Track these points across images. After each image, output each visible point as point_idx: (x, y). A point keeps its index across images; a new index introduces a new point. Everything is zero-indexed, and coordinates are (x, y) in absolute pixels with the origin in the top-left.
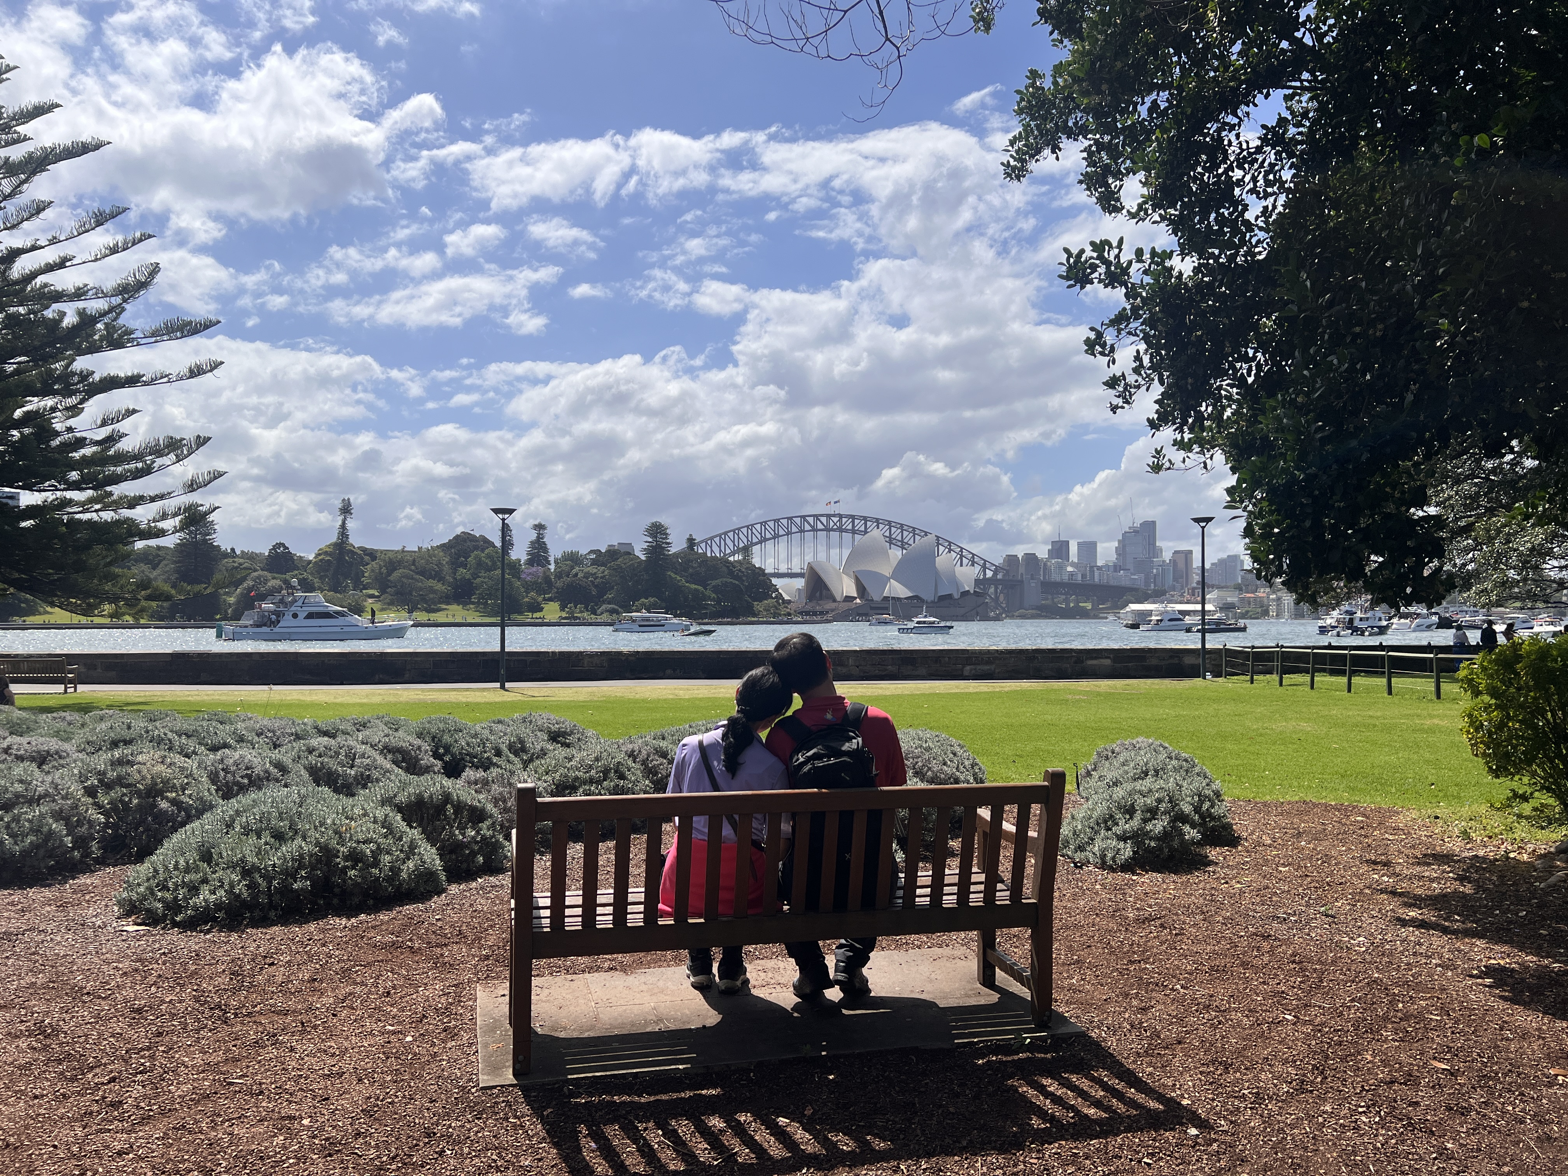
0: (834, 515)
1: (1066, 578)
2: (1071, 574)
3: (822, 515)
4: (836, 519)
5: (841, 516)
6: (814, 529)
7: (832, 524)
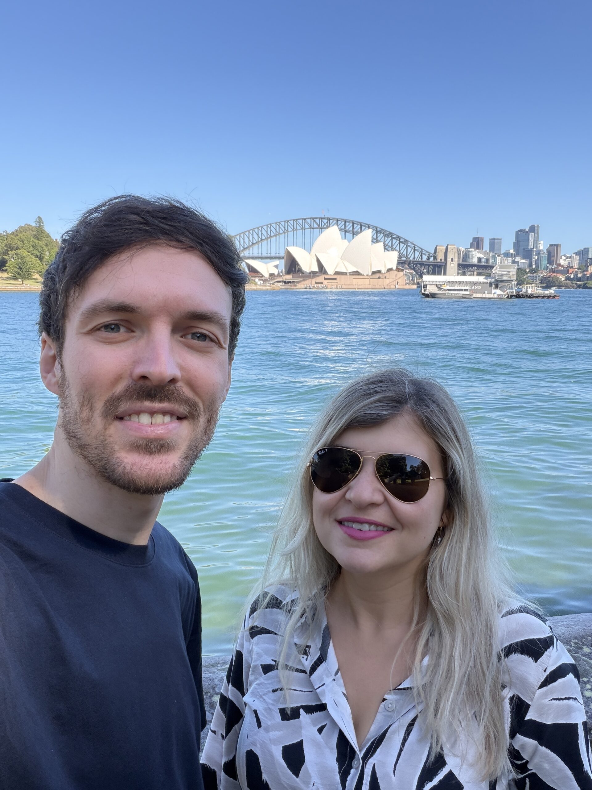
0: (324, 218)
1: (475, 261)
2: (480, 259)
3: (316, 218)
4: (325, 221)
5: (329, 220)
6: (312, 228)
7: (323, 224)
